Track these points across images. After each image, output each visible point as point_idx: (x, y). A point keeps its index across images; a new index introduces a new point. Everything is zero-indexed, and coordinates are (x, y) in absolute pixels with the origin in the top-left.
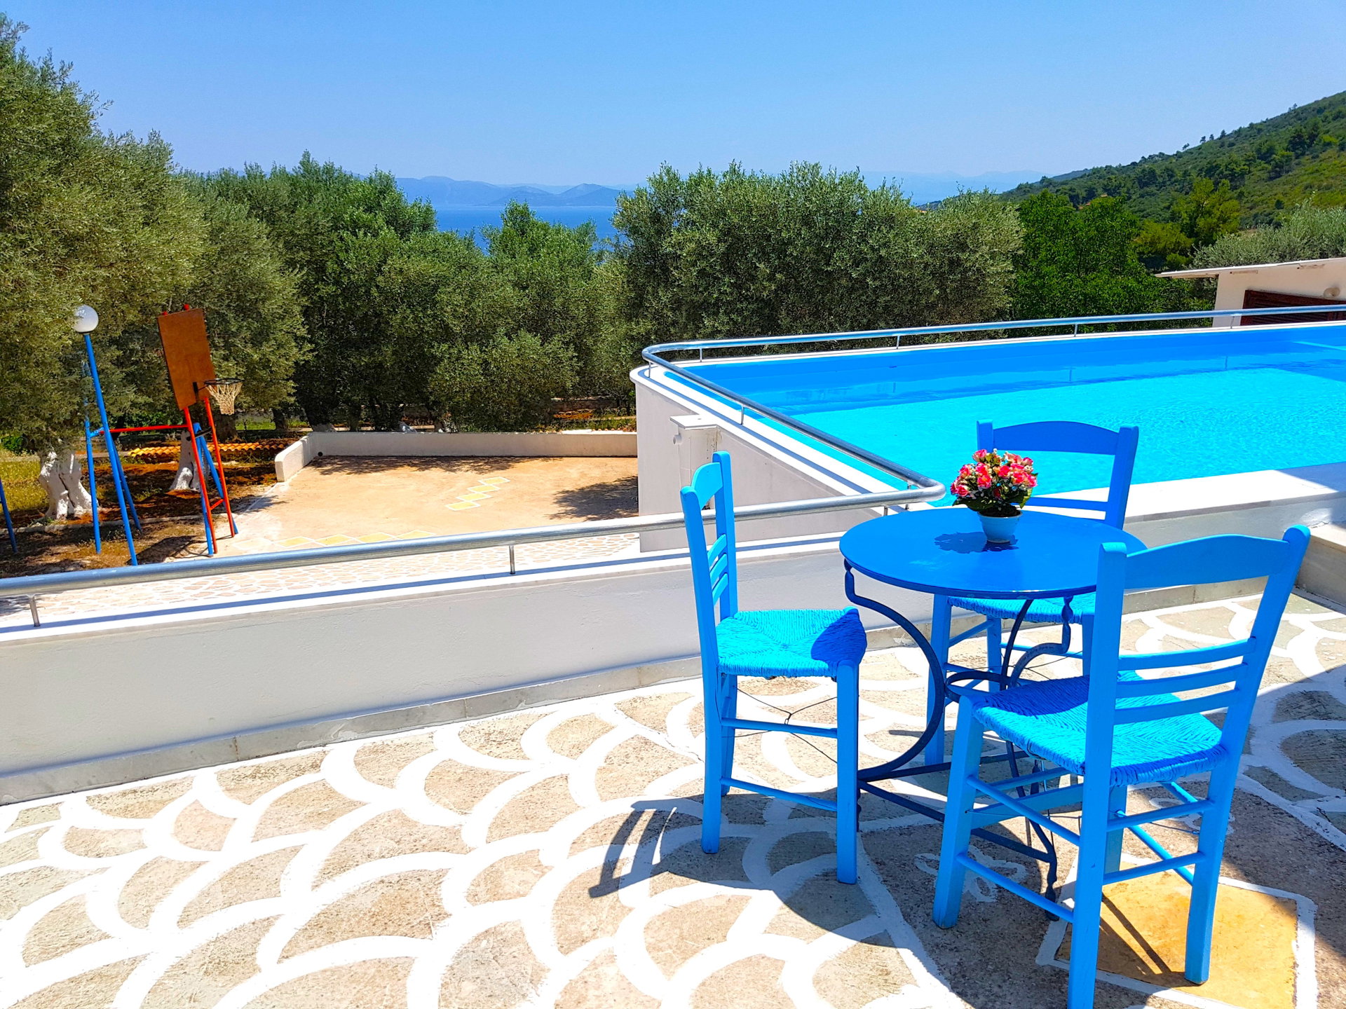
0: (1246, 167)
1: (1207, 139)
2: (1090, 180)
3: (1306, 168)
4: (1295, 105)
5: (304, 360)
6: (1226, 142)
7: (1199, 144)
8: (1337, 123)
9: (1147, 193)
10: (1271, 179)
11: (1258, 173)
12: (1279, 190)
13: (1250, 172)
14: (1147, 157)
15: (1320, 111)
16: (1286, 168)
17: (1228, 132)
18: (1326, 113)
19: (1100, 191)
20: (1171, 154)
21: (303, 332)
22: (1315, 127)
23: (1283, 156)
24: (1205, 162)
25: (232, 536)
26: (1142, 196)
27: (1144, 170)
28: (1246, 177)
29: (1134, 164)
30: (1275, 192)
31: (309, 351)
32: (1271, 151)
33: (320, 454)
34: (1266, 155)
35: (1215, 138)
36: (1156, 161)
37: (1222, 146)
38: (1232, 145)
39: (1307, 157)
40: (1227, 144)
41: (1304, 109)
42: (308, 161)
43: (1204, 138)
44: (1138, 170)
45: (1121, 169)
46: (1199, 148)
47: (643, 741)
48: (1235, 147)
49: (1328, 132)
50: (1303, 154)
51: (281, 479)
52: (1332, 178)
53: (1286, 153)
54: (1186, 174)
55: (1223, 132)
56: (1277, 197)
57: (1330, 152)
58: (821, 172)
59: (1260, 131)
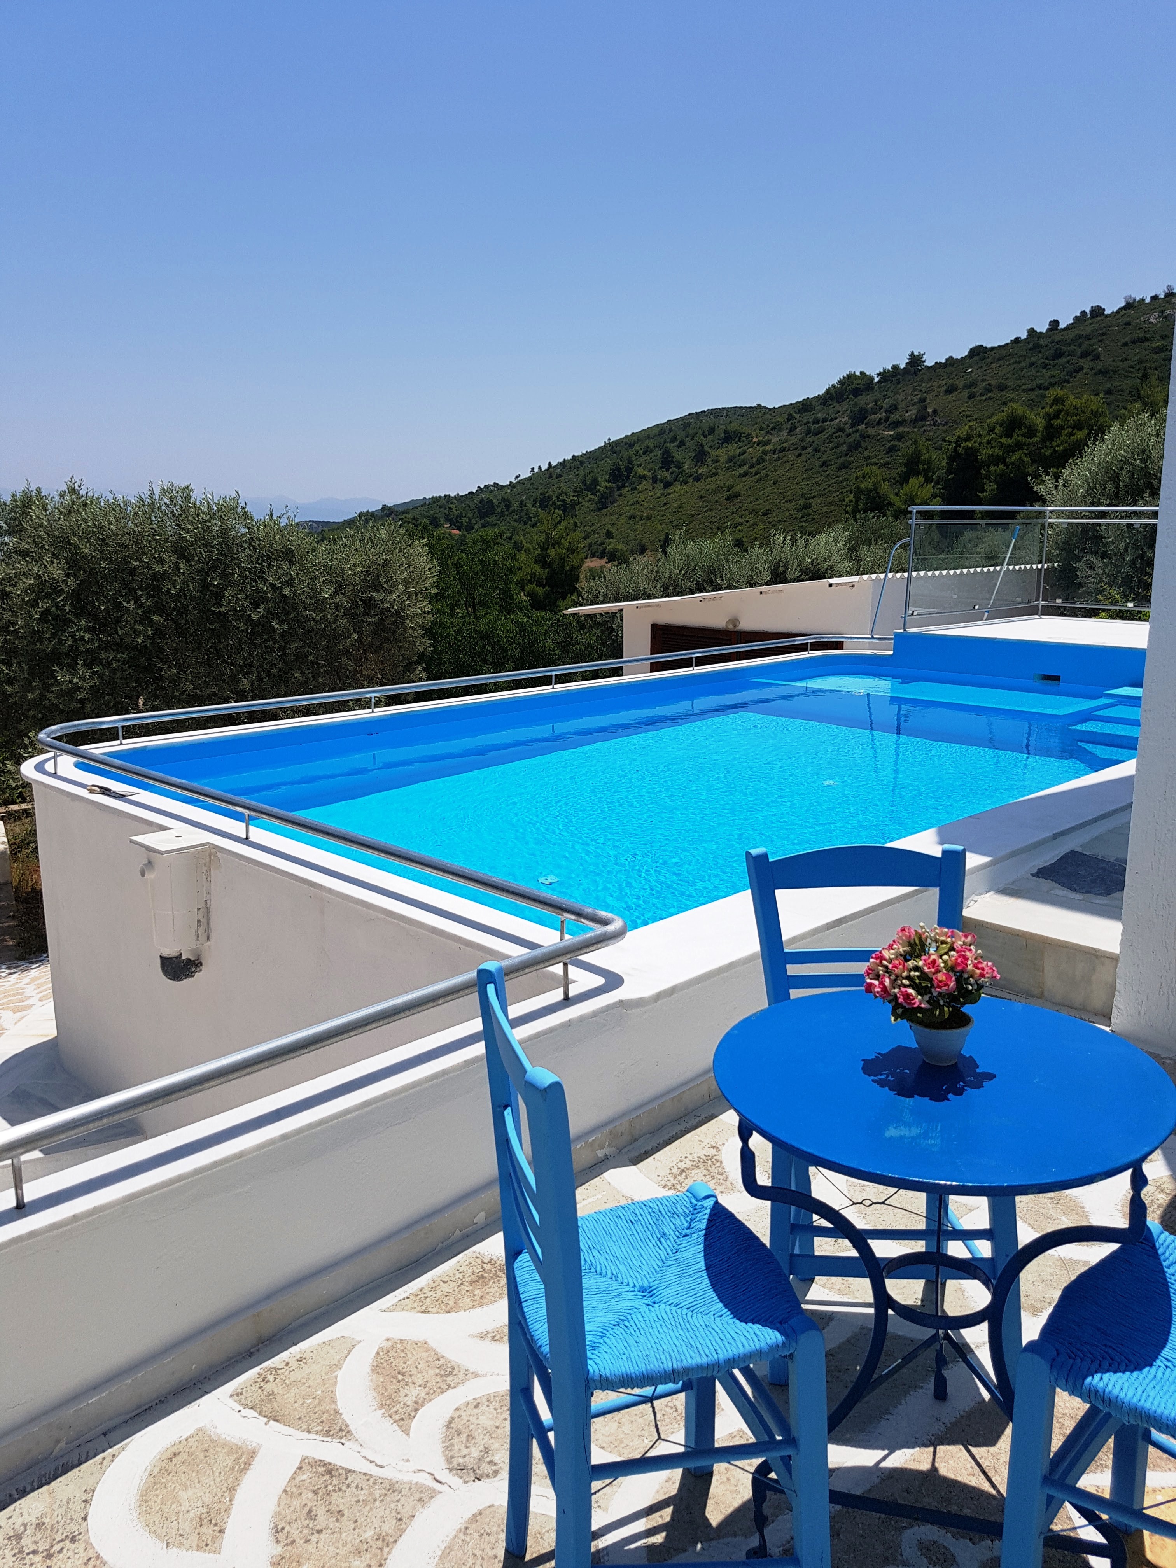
0: (575, 498)
1: (536, 470)
2: (431, 509)
3: (628, 499)
4: (609, 439)
6: (553, 473)
7: (529, 475)
8: (645, 458)
9: (488, 522)
10: (599, 510)
11: (587, 505)
12: (607, 520)
13: (579, 503)
14: (482, 487)
15: (631, 445)
16: (611, 499)
17: (554, 464)
18: (636, 447)
19: (442, 521)
20: (505, 484)
22: (630, 461)
23: (606, 487)
24: (537, 494)
26: (484, 526)
27: (482, 500)
28: (577, 507)
29: (471, 493)
30: (603, 522)
32: (595, 482)
34: (591, 486)
35: (543, 469)
36: (492, 491)
37: (550, 477)
38: (559, 476)
39: (627, 489)
40: (554, 475)
41: (617, 443)
43: (533, 469)
44: (477, 499)
45: (459, 498)
46: (530, 478)
47: (321, 1469)
48: (562, 478)
49: (640, 465)
50: (623, 486)
52: (651, 509)
53: (608, 485)
54: (522, 504)
55: (550, 463)
56: (606, 527)
57: (645, 484)
58: (194, 496)
59: (582, 463)
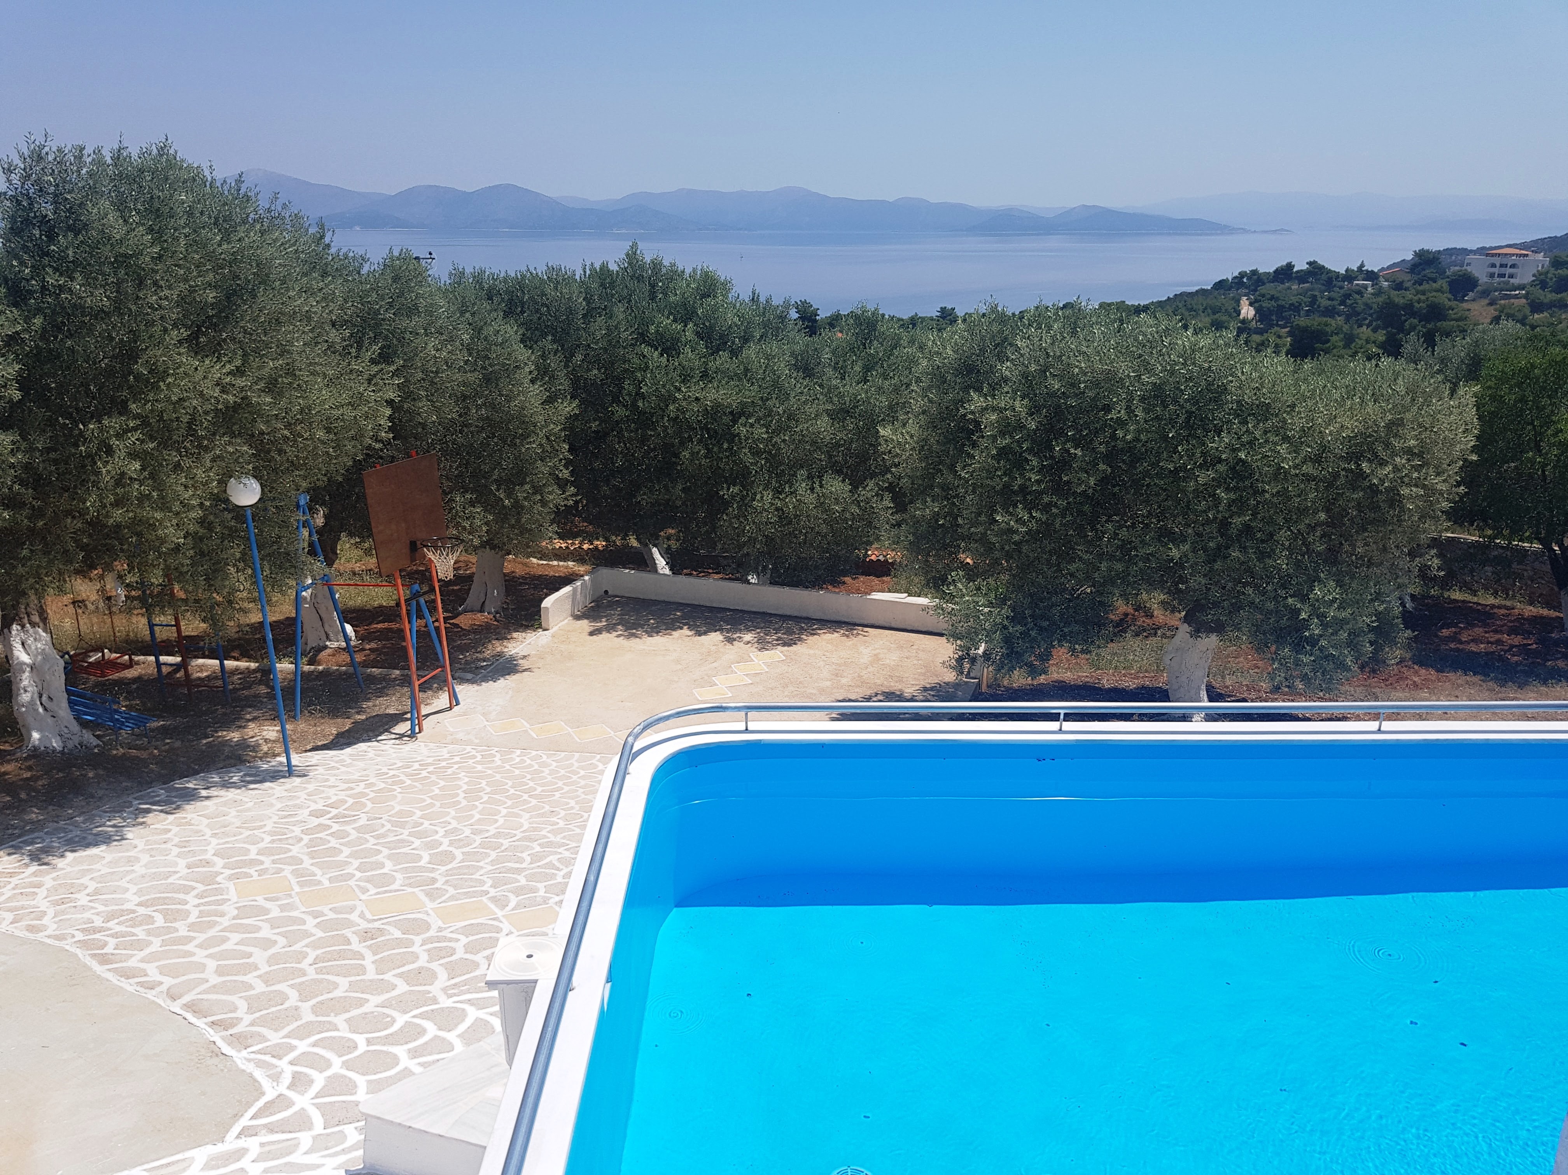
5: (565, 505)
21: (565, 474)
25: (451, 708)
31: (572, 495)
33: (606, 592)
42: (635, 254)
51: (547, 627)
